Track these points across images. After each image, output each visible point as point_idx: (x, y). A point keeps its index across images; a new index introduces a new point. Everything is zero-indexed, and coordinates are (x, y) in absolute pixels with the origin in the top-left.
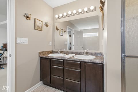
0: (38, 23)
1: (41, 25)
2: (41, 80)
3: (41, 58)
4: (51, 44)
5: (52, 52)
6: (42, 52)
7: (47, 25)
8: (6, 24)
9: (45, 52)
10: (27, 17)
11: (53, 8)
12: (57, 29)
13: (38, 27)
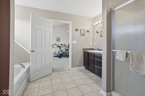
0: (82, 32)
1: (84, 32)
2: (84, 66)
3: (84, 52)
4: (91, 43)
5: (92, 49)
6: (85, 49)
7: (88, 32)
8: (69, 32)
9: (87, 49)
10: (77, 30)
11: (94, 18)
12: (98, 32)
13: (83, 34)
